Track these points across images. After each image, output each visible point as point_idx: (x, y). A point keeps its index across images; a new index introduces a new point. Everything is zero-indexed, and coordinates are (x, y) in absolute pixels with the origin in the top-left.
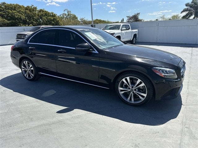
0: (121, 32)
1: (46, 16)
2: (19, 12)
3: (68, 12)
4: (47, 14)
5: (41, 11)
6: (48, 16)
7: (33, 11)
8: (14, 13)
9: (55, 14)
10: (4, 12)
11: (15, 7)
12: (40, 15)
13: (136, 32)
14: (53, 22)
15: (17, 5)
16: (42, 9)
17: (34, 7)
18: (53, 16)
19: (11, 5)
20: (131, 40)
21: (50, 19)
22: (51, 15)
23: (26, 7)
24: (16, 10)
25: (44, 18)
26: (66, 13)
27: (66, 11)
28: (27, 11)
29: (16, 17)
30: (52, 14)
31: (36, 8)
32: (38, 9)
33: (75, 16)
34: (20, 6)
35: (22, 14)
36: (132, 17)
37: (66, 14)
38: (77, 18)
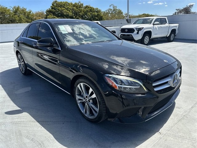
0: (153, 27)
1: (91, 12)
2: (67, 9)
3: (114, 7)
4: (92, 10)
5: (87, 7)
6: (93, 12)
7: (80, 7)
8: (63, 10)
9: (99, 10)
10: (55, 10)
11: (64, 5)
12: (85, 11)
13: (176, 26)
14: (97, 18)
15: (66, 3)
16: (87, 6)
17: (81, 4)
18: (97, 12)
19: (61, 2)
20: (167, 36)
21: (94, 15)
22: (95, 11)
23: (74, 4)
24: (64, 7)
25: (89, 14)
26: (112, 8)
27: (112, 6)
28: (74, 7)
29: (65, 14)
30: (97, 9)
31: (82, 5)
32: (84, 5)
33: (121, 11)
34: (69, 3)
35: (70, 11)
36: (182, 10)
37: (111, 10)
38: (122, 13)
